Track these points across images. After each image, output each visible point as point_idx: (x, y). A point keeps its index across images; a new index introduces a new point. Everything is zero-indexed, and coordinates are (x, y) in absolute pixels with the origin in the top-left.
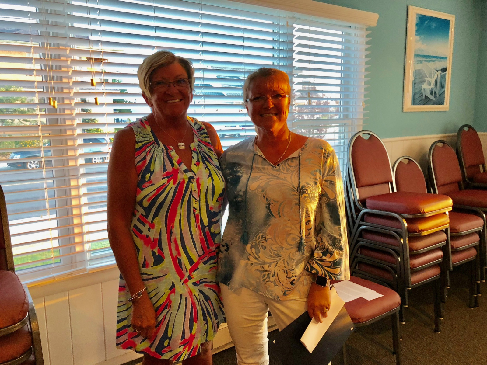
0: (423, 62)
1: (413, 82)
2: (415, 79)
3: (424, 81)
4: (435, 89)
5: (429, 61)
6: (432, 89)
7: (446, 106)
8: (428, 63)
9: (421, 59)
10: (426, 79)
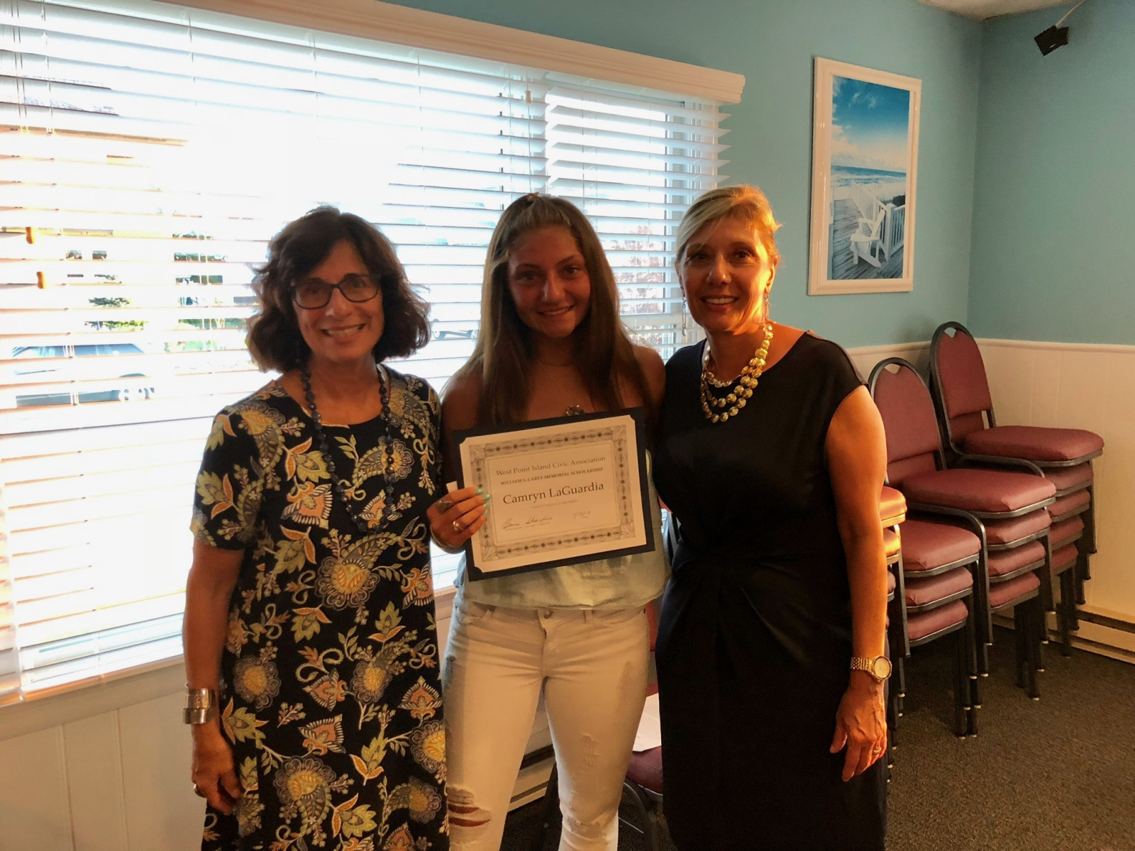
0: (853, 183)
1: (830, 229)
2: (834, 221)
3: (855, 226)
4: (881, 242)
5: (866, 182)
6: (874, 244)
7: (906, 281)
8: (863, 185)
9: (849, 176)
10: (860, 221)
